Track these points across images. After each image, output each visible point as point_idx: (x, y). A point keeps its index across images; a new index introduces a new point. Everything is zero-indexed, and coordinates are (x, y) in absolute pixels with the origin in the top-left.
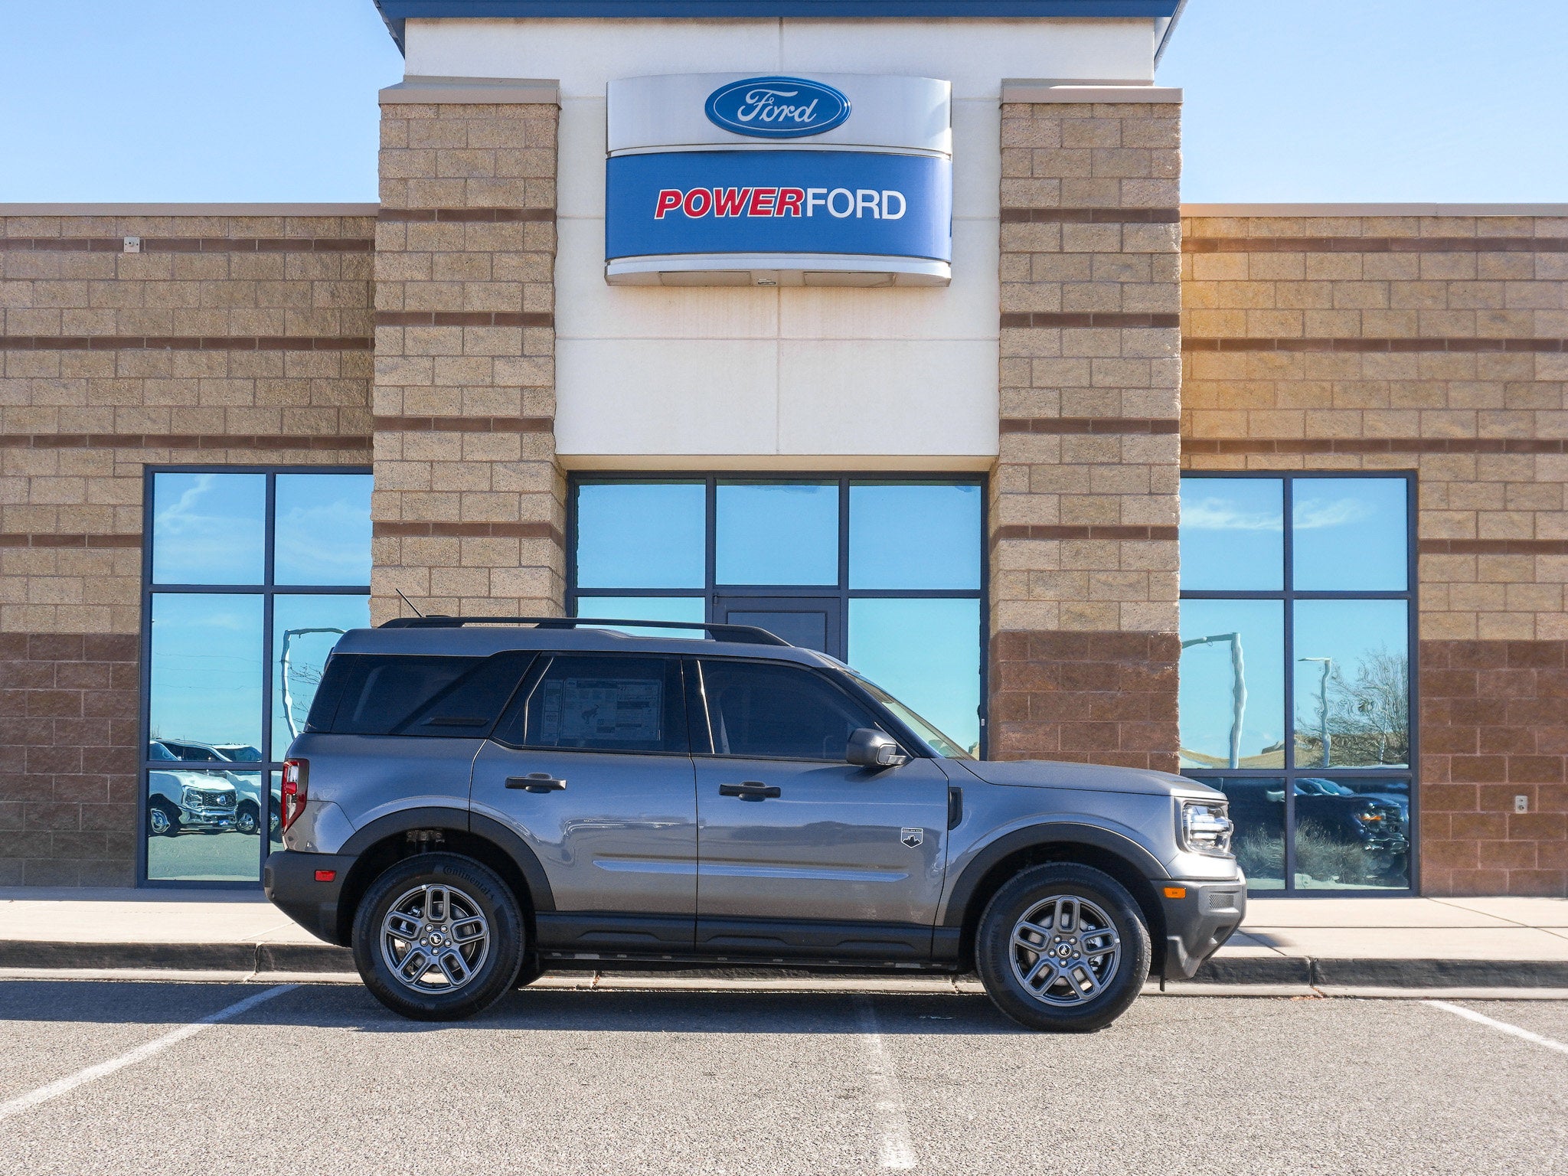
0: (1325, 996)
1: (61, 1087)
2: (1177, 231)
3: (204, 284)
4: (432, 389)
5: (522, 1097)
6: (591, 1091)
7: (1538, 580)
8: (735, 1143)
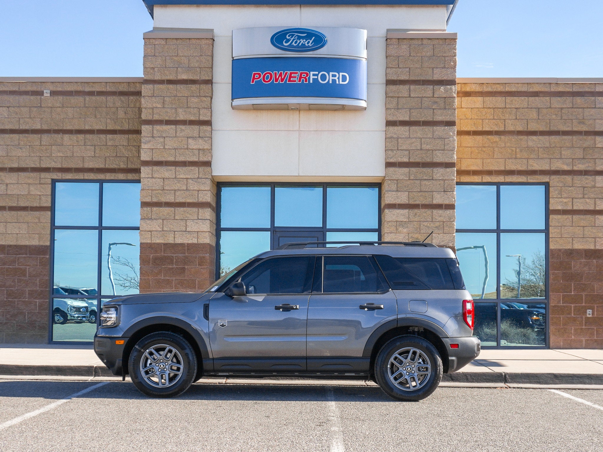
0: (510, 388)
1: (17, 421)
2: (455, 89)
3: (75, 109)
4: (164, 150)
5: (194, 425)
6: (221, 423)
7: (596, 225)
8: (275, 443)
